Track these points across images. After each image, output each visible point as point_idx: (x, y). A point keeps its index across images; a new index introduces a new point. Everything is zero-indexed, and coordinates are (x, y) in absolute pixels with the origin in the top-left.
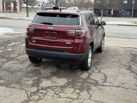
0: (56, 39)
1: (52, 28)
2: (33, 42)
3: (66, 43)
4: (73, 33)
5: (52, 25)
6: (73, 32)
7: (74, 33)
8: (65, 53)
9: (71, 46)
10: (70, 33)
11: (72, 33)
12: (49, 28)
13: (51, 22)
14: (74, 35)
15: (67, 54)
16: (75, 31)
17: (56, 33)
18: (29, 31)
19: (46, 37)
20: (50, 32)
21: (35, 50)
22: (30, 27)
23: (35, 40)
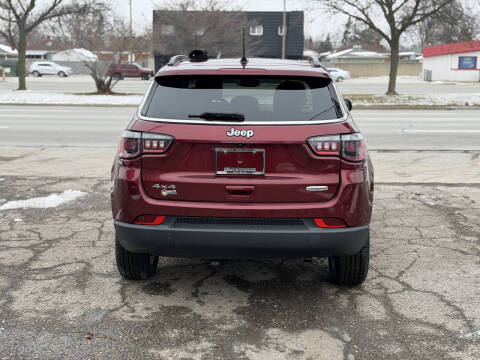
0: (263, 177)
1: (249, 134)
2: (164, 193)
3: (309, 188)
4: (330, 149)
5: (242, 119)
6: (330, 142)
7: (334, 147)
8: (306, 229)
9: (327, 200)
10: (319, 147)
11: (327, 147)
12: (233, 132)
13: (239, 111)
14: (337, 153)
15: (313, 230)
16: (337, 138)
17: (261, 153)
18: (141, 151)
19: (219, 173)
20: (238, 150)
21: (176, 229)
22: (145, 136)
23: (173, 186)
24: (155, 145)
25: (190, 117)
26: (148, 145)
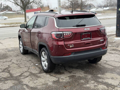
5: (85, 26)
6: (103, 29)
9: (103, 43)
10: (101, 31)
15: (102, 50)
18: (63, 36)
19: (82, 40)
20: (86, 33)
21: (75, 55)
22: (64, 33)
23: (73, 45)
24: (67, 34)
25: (73, 26)
26: (65, 35)
